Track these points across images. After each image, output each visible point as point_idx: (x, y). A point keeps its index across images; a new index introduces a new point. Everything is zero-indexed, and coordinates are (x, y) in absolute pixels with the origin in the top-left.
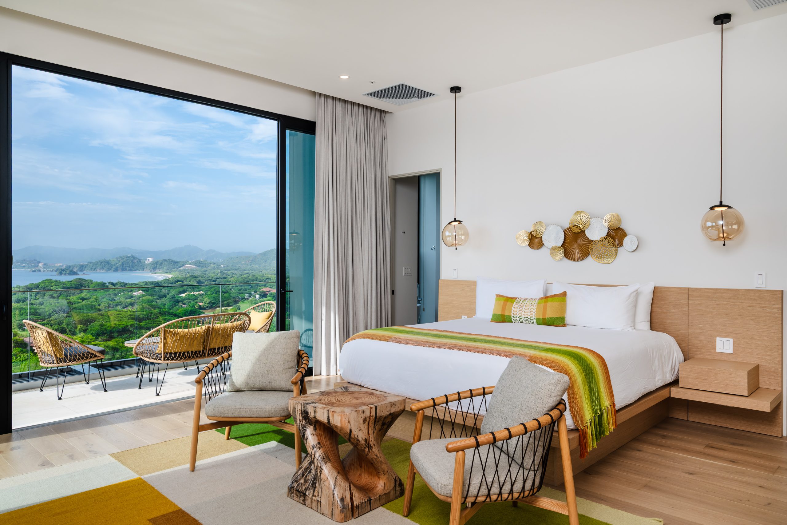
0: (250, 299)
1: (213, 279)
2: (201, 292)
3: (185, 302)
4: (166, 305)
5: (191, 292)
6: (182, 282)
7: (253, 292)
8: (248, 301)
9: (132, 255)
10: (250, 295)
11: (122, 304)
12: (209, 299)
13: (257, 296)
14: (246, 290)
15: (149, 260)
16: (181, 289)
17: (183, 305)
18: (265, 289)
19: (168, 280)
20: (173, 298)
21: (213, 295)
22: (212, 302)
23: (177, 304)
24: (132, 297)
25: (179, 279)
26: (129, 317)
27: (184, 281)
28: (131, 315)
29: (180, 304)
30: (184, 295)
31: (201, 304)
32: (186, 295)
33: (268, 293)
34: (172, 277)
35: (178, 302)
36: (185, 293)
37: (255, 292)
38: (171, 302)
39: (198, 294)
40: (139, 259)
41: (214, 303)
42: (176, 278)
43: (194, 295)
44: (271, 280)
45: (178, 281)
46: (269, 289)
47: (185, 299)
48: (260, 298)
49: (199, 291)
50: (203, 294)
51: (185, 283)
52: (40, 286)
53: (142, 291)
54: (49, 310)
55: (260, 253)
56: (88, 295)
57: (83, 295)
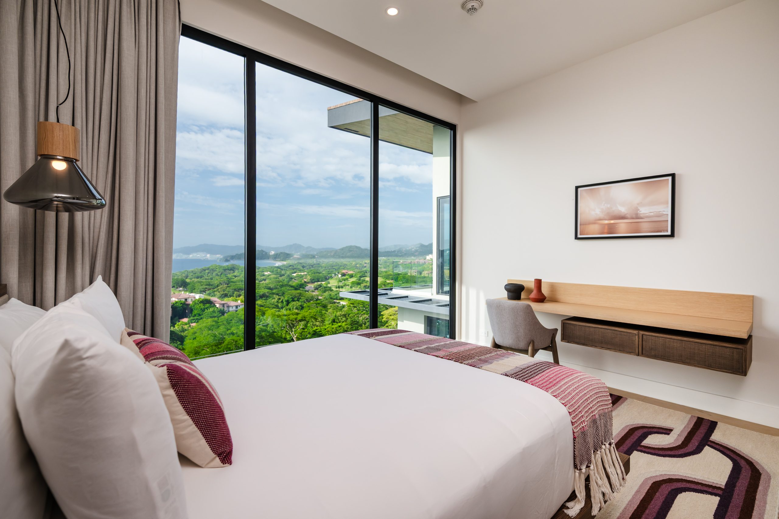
0: (335, 277)
1: (312, 265)
2: (305, 273)
3: (296, 278)
4: (284, 280)
5: (299, 273)
6: (293, 266)
7: (337, 273)
8: (334, 278)
9: (262, 250)
10: (335, 274)
11: (259, 280)
12: (310, 277)
13: (340, 276)
14: (332, 271)
15: (272, 253)
16: (293, 271)
17: (295, 281)
18: (344, 271)
19: (284, 265)
20: (288, 276)
21: (312, 275)
22: (312, 279)
23: (291, 280)
24: (264, 275)
25: (291, 265)
26: (265, 287)
27: (294, 266)
28: (266, 286)
29: (293, 280)
30: (295, 275)
31: (305, 280)
32: (296, 275)
33: (346, 274)
34: (287, 263)
35: (292, 279)
36: (295, 273)
37: (338, 273)
38: (288, 279)
39: (303, 274)
40: (266, 252)
41: (313, 280)
42: (289, 264)
43: (301, 275)
44: (347, 265)
45: (290, 266)
46: (347, 271)
47: (296, 277)
48: (341, 277)
49: (304, 272)
50: (306, 274)
51: (295, 267)
52: (210, 268)
53: (270, 272)
54: (217, 283)
55: (340, 248)
56: (238, 274)
57: (235, 274)
